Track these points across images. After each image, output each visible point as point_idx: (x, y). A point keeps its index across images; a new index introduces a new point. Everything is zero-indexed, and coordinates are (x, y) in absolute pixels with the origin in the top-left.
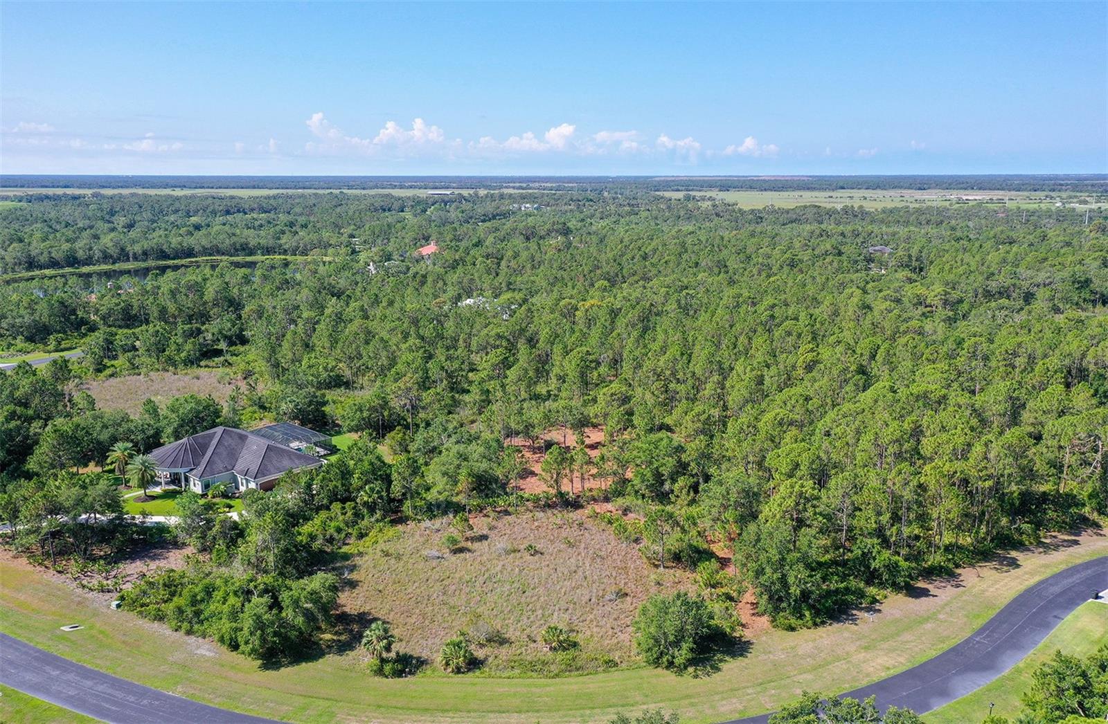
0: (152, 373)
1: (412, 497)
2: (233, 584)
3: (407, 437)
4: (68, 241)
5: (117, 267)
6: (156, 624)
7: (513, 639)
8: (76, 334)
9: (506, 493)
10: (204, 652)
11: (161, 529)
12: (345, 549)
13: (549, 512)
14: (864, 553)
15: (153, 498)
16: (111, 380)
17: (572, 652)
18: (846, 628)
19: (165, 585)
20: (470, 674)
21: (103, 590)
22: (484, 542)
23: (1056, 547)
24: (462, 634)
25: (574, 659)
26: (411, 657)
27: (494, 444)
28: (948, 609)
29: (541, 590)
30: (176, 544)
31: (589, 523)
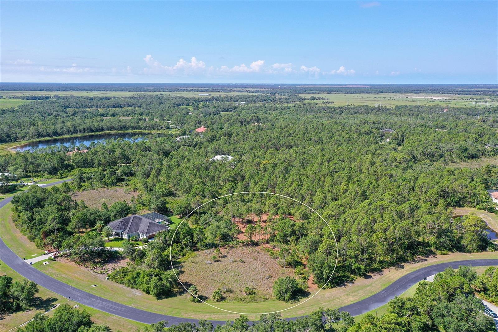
0: (99, 189)
1: (200, 242)
2: (146, 273)
3: (197, 218)
4: (53, 125)
5: (73, 136)
6: (121, 285)
7: (235, 291)
8: (66, 171)
9: (233, 241)
10: (138, 294)
11: (117, 252)
12: (178, 260)
13: (248, 247)
14: (350, 264)
15: (111, 241)
16: (84, 192)
17: (253, 295)
18: (342, 289)
19: (122, 272)
20: (221, 302)
21: (102, 273)
22: (225, 258)
23: (419, 261)
24: (219, 289)
25: (254, 297)
26: (203, 296)
27: (229, 222)
28: (376, 282)
29: (244, 275)
30: (123, 258)
31: (261, 252)
